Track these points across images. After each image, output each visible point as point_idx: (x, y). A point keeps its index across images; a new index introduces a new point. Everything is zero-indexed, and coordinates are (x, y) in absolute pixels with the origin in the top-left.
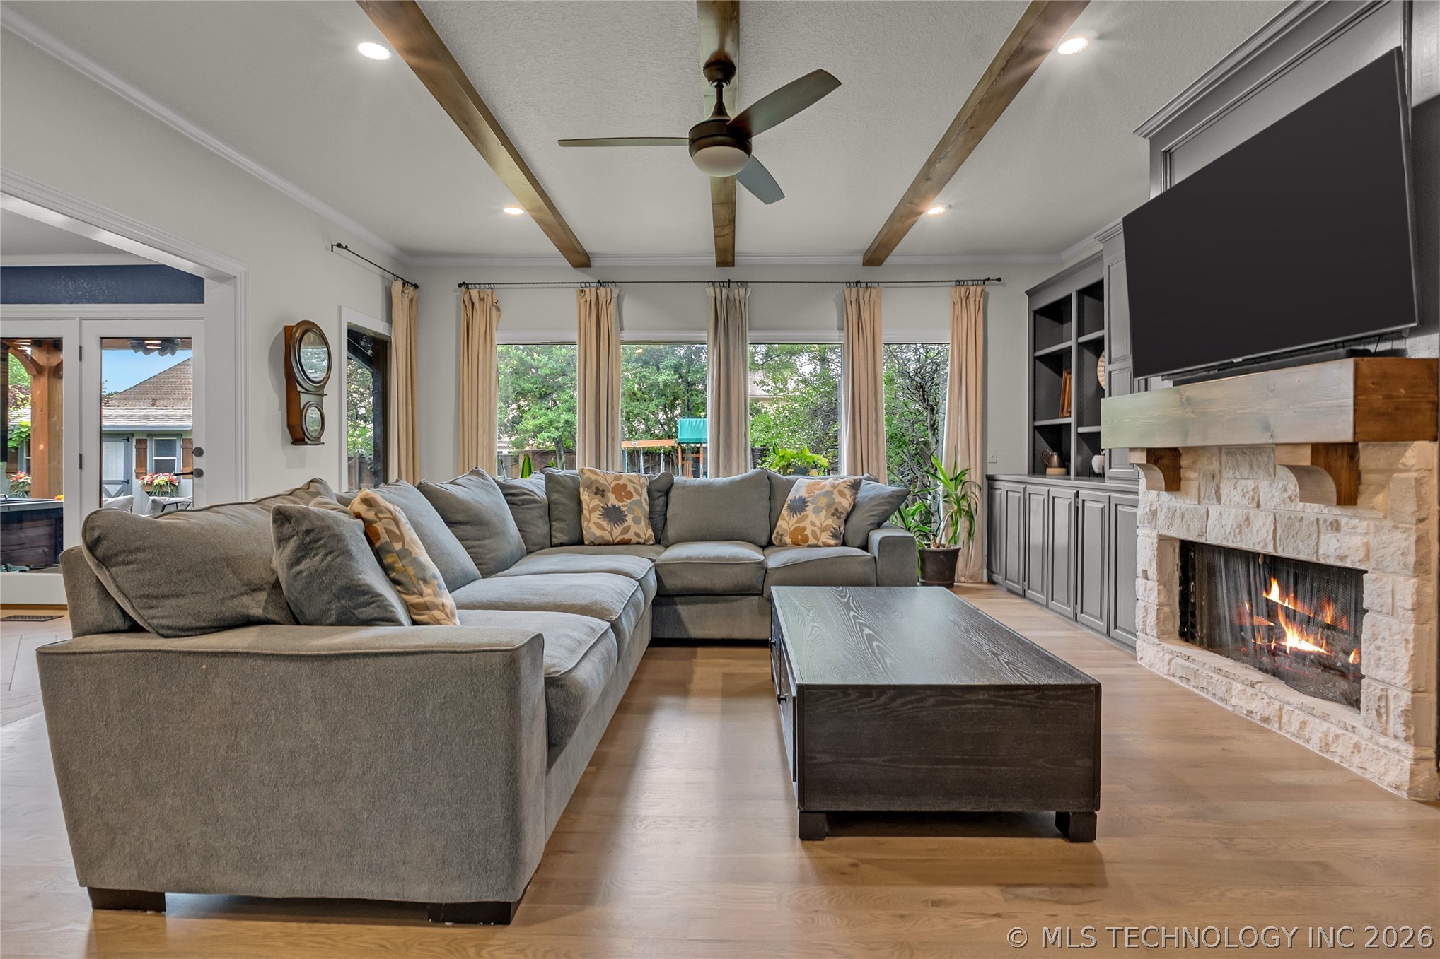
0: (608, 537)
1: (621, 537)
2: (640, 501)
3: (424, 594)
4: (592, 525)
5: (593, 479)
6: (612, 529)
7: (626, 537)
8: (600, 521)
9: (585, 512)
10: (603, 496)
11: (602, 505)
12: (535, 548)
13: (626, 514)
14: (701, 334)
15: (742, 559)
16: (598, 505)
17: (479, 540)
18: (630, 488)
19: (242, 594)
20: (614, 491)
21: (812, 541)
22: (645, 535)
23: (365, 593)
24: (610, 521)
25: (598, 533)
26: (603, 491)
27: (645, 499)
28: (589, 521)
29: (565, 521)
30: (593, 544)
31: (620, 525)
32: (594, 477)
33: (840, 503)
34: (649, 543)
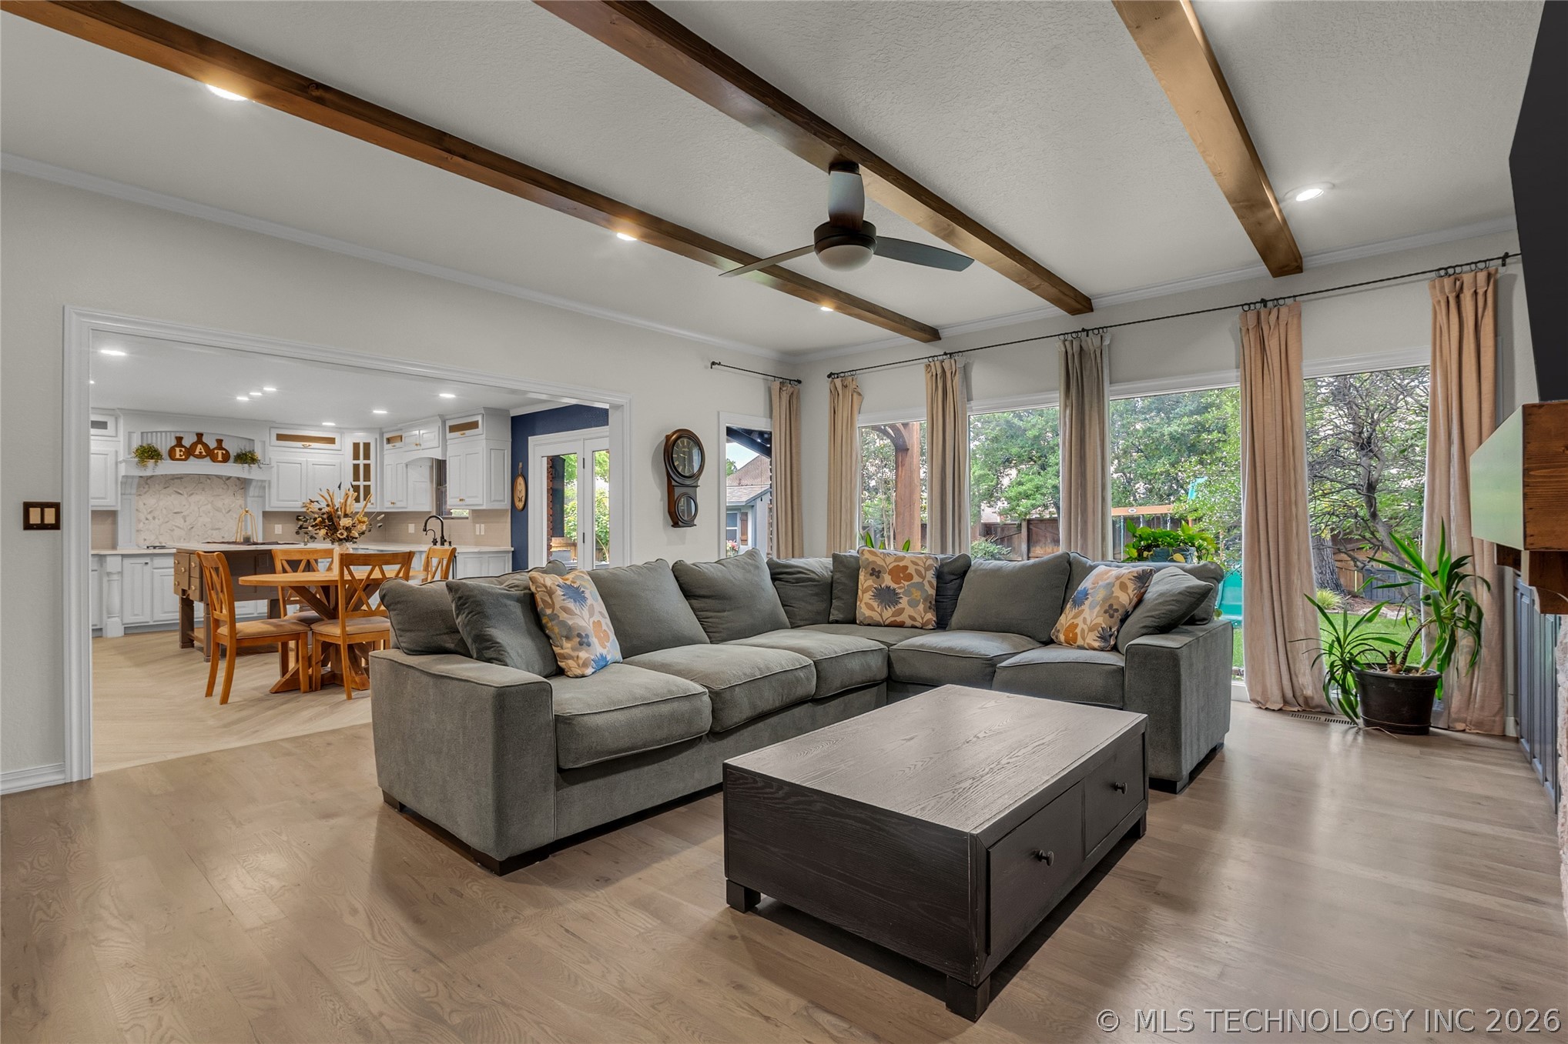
0: (877, 618)
1: (893, 619)
2: (922, 583)
3: (564, 647)
4: (863, 605)
5: (870, 560)
6: (882, 611)
7: (899, 619)
8: (871, 602)
9: (860, 592)
10: (878, 577)
11: (875, 586)
12: (802, 623)
13: (901, 596)
14: (1050, 396)
15: (971, 653)
16: (871, 586)
17: (718, 612)
18: (911, 570)
19: (445, 634)
20: (891, 572)
21: (1080, 642)
22: (922, 618)
23: (488, 641)
24: (881, 603)
25: (868, 613)
26: (879, 572)
27: (929, 582)
28: (861, 601)
29: (843, 599)
30: (862, 624)
31: (892, 607)
32: (871, 558)
33: (1118, 598)
34: (927, 628)
